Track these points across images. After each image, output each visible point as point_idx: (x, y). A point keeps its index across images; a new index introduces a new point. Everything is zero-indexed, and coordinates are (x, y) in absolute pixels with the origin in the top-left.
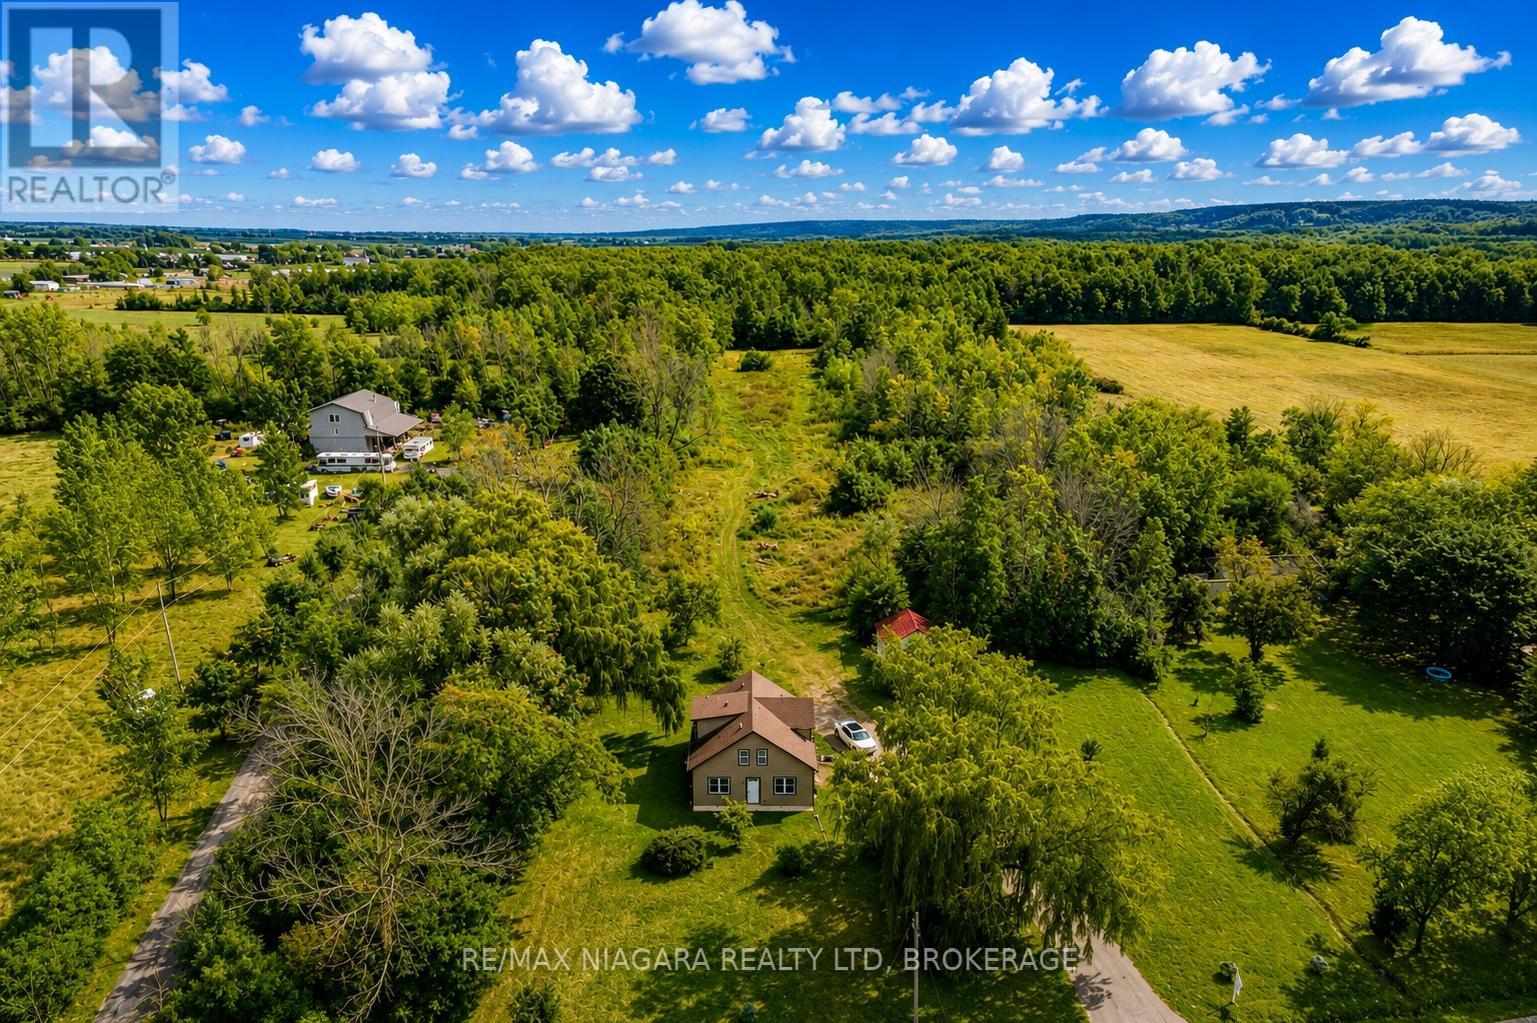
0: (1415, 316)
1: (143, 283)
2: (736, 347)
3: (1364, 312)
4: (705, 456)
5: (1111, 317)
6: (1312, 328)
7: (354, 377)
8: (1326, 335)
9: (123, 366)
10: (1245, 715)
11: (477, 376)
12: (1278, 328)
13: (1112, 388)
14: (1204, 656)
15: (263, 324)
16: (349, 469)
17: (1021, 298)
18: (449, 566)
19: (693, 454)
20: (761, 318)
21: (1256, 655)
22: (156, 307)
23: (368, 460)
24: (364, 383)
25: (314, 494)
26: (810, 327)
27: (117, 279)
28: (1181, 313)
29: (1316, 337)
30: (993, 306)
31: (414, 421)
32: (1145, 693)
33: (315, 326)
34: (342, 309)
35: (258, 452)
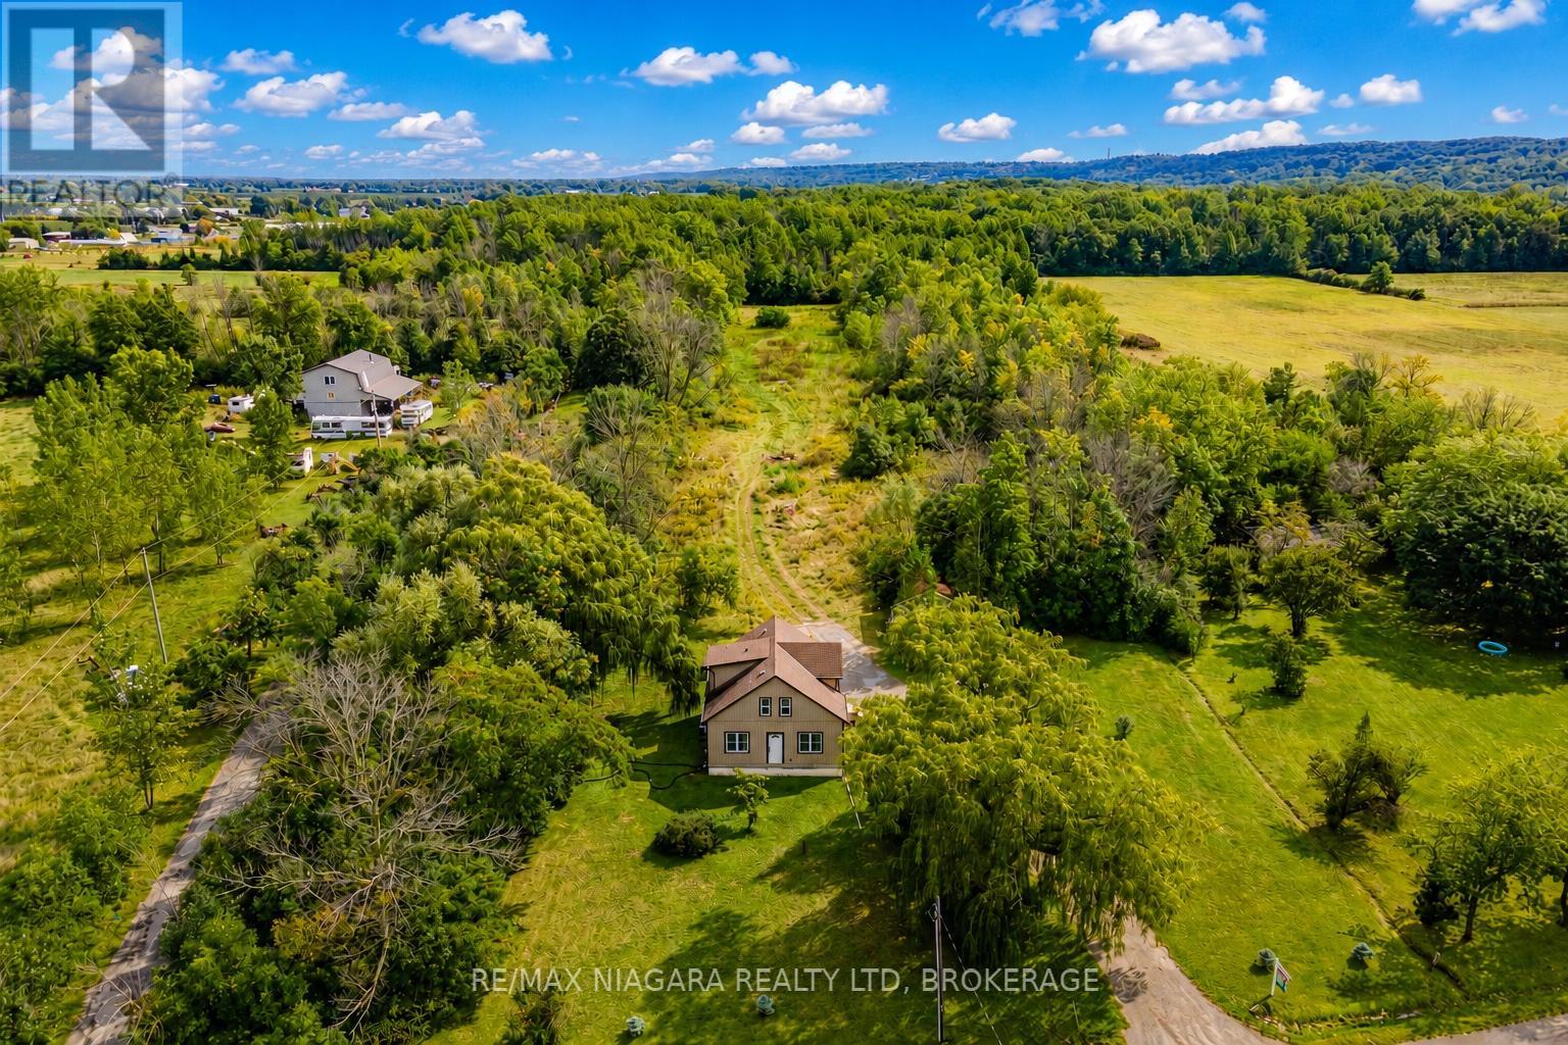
0: (1473, 265)
1: (127, 239)
2: (748, 302)
3: (1414, 263)
4: (717, 418)
5: (1148, 269)
6: (1361, 279)
7: (349, 337)
8: (1379, 287)
9: (105, 327)
10: (1286, 690)
11: (477, 333)
12: (1327, 281)
13: (1150, 345)
14: (1244, 630)
15: (252, 283)
16: (344, 436)
17: (1053, 248)
18: (451, 537)
19: (706, 415)
20: (775, 272)
21: (1298, 629)
22: (141, 265)
23: (364, 424)
24: (361, 344)
25: (308, 463)
26: (827, 283)
27: (101, 236)
28: (1222, 265)
29: (1365, 289)
30: (1023, 257)
31: (413, 384)
32: (1182, 669)
33: (307, 283)
34: (335, 265)
35: (249, 417)
